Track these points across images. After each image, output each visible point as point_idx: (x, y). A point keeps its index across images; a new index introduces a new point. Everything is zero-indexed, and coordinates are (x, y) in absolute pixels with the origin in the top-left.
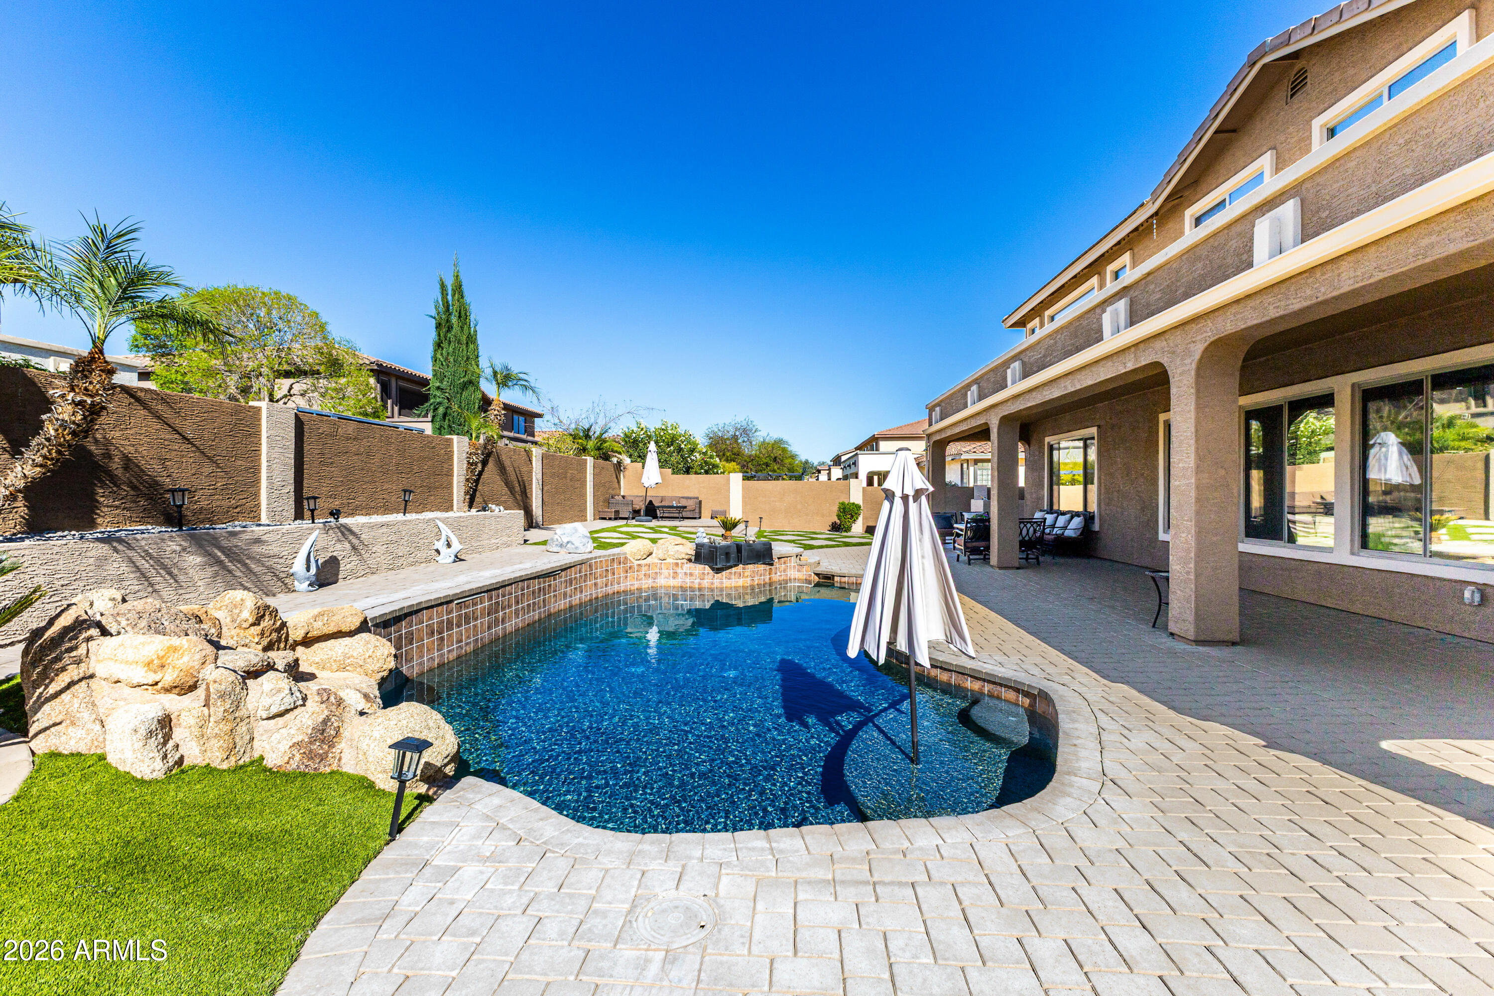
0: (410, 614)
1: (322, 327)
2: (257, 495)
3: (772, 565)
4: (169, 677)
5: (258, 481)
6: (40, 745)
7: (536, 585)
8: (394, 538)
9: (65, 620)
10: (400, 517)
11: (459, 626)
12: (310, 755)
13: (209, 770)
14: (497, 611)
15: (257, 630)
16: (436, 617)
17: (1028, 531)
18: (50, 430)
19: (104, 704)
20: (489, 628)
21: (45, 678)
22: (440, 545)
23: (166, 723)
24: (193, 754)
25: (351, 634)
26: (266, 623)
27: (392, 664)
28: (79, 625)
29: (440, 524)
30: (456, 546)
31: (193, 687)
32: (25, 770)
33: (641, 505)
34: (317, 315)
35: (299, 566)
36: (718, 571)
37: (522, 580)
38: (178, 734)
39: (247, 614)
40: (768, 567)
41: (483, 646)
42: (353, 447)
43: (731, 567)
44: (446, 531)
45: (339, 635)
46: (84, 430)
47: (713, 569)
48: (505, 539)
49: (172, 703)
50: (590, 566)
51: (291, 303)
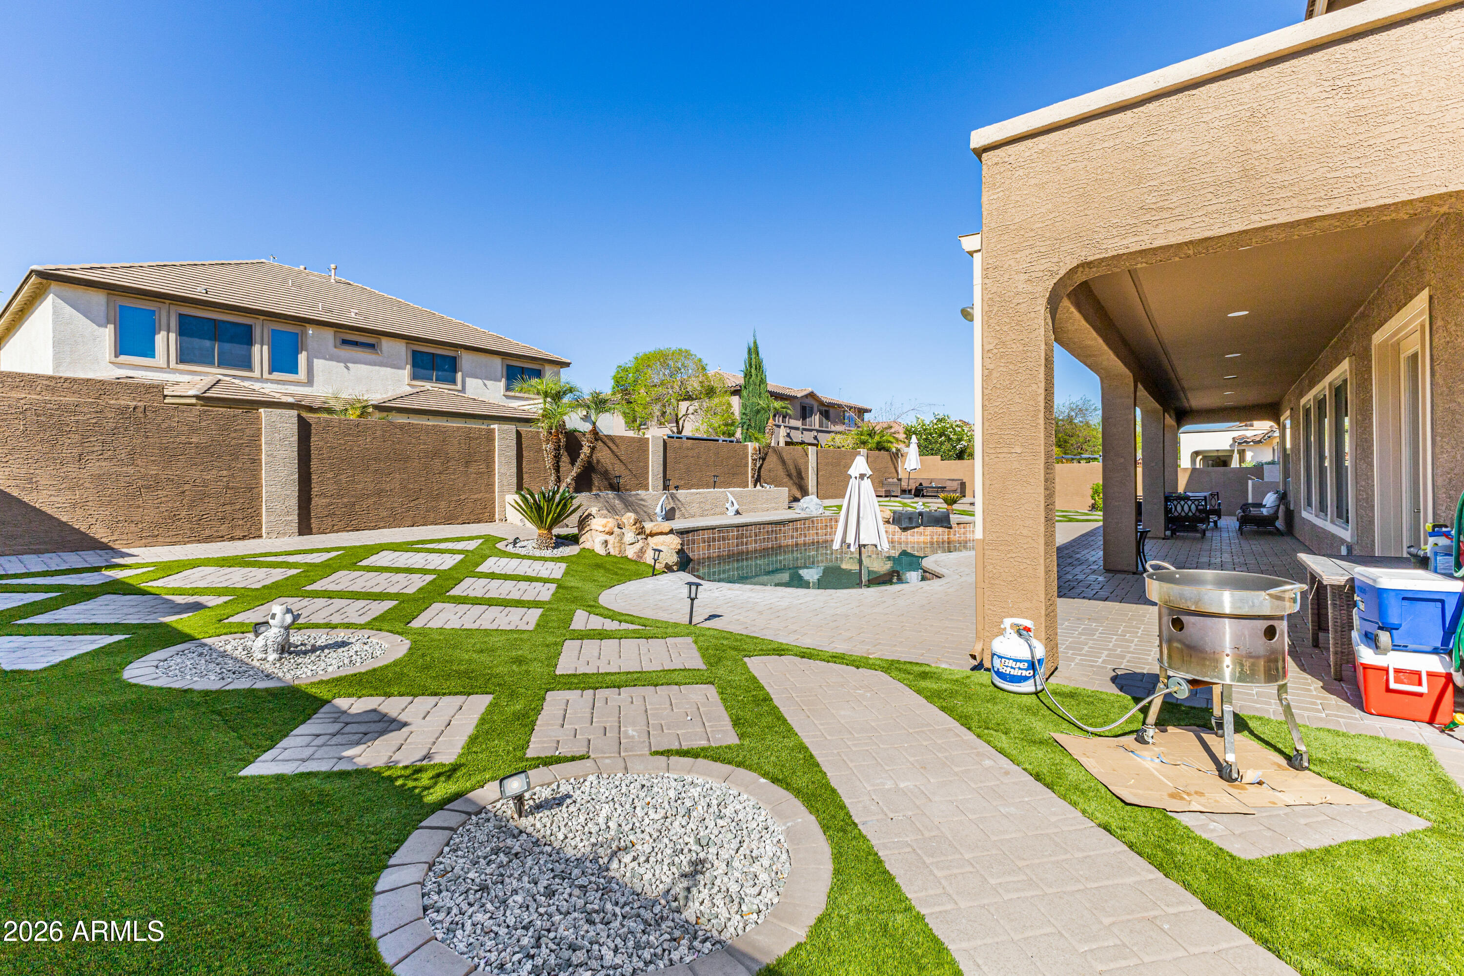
0: (694, 531)
1: (704, 369)
2: (647, 479)
3: (951, 528)
4: (607, 529)
5: (648, 472)
6: (581, 546)
7: (770, 528)
8: (702, 500)
9: (586, 514)
10: (712, 490)
11: (719, 541)
12: (638, 556)
13: (615, 556)
14: (742, 538)
15: (634, 527)
16: (706, 535)
17: (1190, 507)
18: (582, 456)
19: (594, 536)
20: (737, 546)
21: (583, 529)
22: (728, 505)
23: (606, 542)
24: (612, 553)
25: (667, 534)
26: (638, 525)
27: (679, 547)
28: (590, 515)
29: (729, 494)
30: (736, 506)
31: (612, 533)
32: (578, 550)
33: (913, 486)
34: (700, 360)
35: (658, 510)
36: (905, 529)
37: (760, 524)
38: (609, 546)
39: (632, 521)
40: (946, 530)
41: (733, 554)
42: (690, 453)
43: (914, 528)
44: (731, 498)
45: (661, 533)
46: (591, 456)
47: (901, 529)
48: (774, 505)
49: (607, 537)
50: (813, 521)
51: (687, 354)
